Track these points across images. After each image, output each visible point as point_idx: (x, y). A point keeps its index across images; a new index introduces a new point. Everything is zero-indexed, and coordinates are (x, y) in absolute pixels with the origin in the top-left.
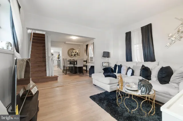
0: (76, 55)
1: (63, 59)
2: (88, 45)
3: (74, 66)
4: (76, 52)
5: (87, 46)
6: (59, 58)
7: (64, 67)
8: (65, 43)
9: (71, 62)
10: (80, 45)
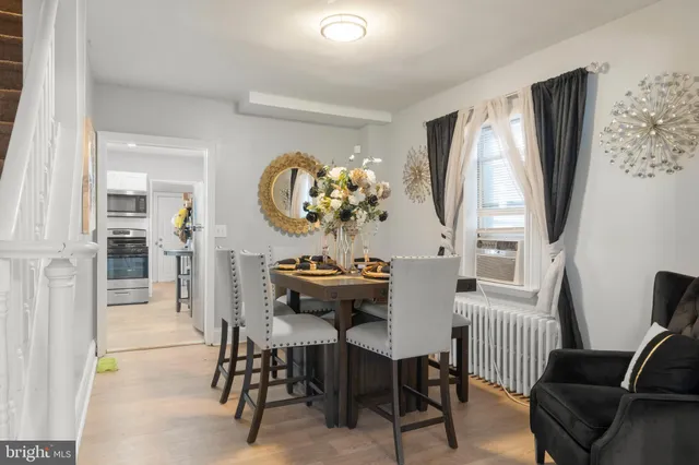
0: (362, 214)
1: (227, 259)
2: (452, 118)
3: (342, 336)
4: (353, 188)
5: (441, 132)
6: (186, 233)
7: (231, 333)
8: (238, 107)
9: (295, 296)
10: (359, 126)
